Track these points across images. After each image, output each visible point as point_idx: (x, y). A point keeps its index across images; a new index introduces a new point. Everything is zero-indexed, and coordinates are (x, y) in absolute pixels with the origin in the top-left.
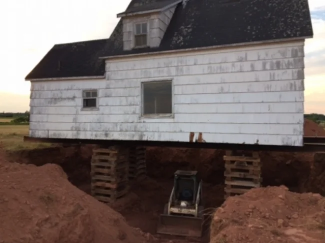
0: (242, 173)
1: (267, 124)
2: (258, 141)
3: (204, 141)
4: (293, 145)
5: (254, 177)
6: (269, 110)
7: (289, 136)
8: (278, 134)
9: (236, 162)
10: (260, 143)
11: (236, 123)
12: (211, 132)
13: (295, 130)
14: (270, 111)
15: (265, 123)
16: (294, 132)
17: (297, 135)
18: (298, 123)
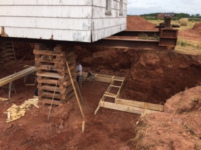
0: (50, 66)
1: (59, 18)
2: (52, 36)
3: (7, 35)
4: (82, 41)
5: (59, 70)
6: (60, 2)
7: (79, 32)
8: (69, 30)
9: (42, 56)
10: (55, 38)
11: (32, 17)
12: (11, 26)
13: (84, 25)
14: (61, 4)
15: (58, 17)
16: (83, 27)
17: (85, 30)
18: (87, 18)
